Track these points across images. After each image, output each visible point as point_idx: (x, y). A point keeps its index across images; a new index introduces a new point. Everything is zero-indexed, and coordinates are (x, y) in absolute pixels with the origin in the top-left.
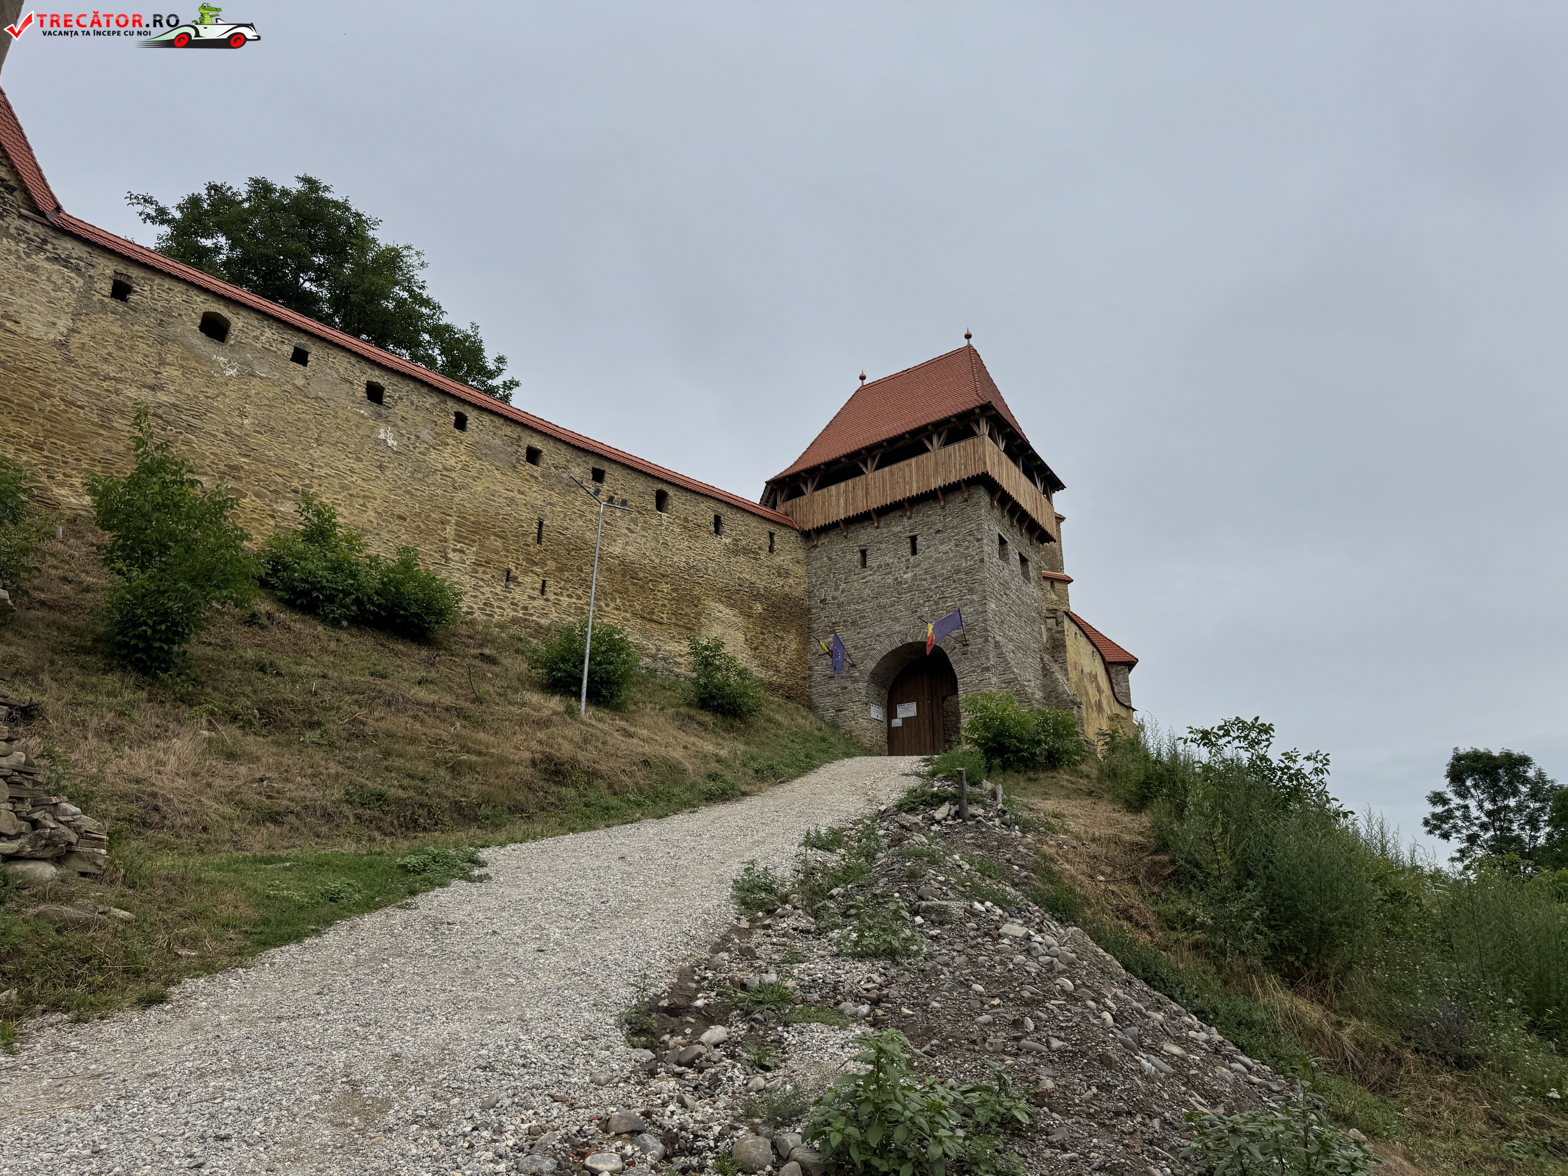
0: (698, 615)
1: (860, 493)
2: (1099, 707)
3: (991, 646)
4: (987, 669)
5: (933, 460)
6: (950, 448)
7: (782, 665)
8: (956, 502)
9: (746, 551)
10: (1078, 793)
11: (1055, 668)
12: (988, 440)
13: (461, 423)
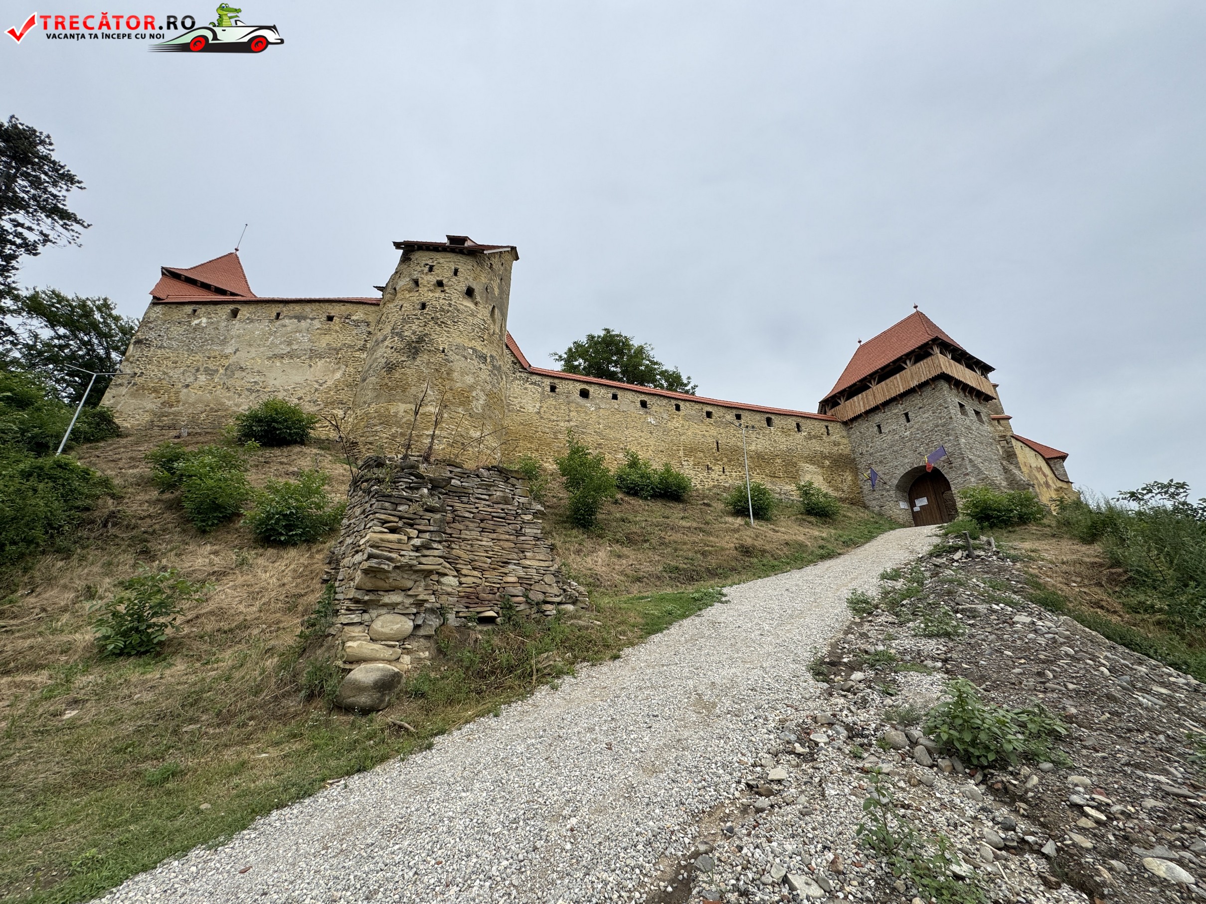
0: (797, 471)
1: (871, 398)
2: (1047, 485)
3: (967, 462)
4: (967, 474)
5: (909, 372)
6: (918, 365)
7: (845, 488)
8: (928, 391)
9: (815, 437)
10: (1044, 536)
11: (1012, 467)
12: (940, 355)
13: (678, 408)
